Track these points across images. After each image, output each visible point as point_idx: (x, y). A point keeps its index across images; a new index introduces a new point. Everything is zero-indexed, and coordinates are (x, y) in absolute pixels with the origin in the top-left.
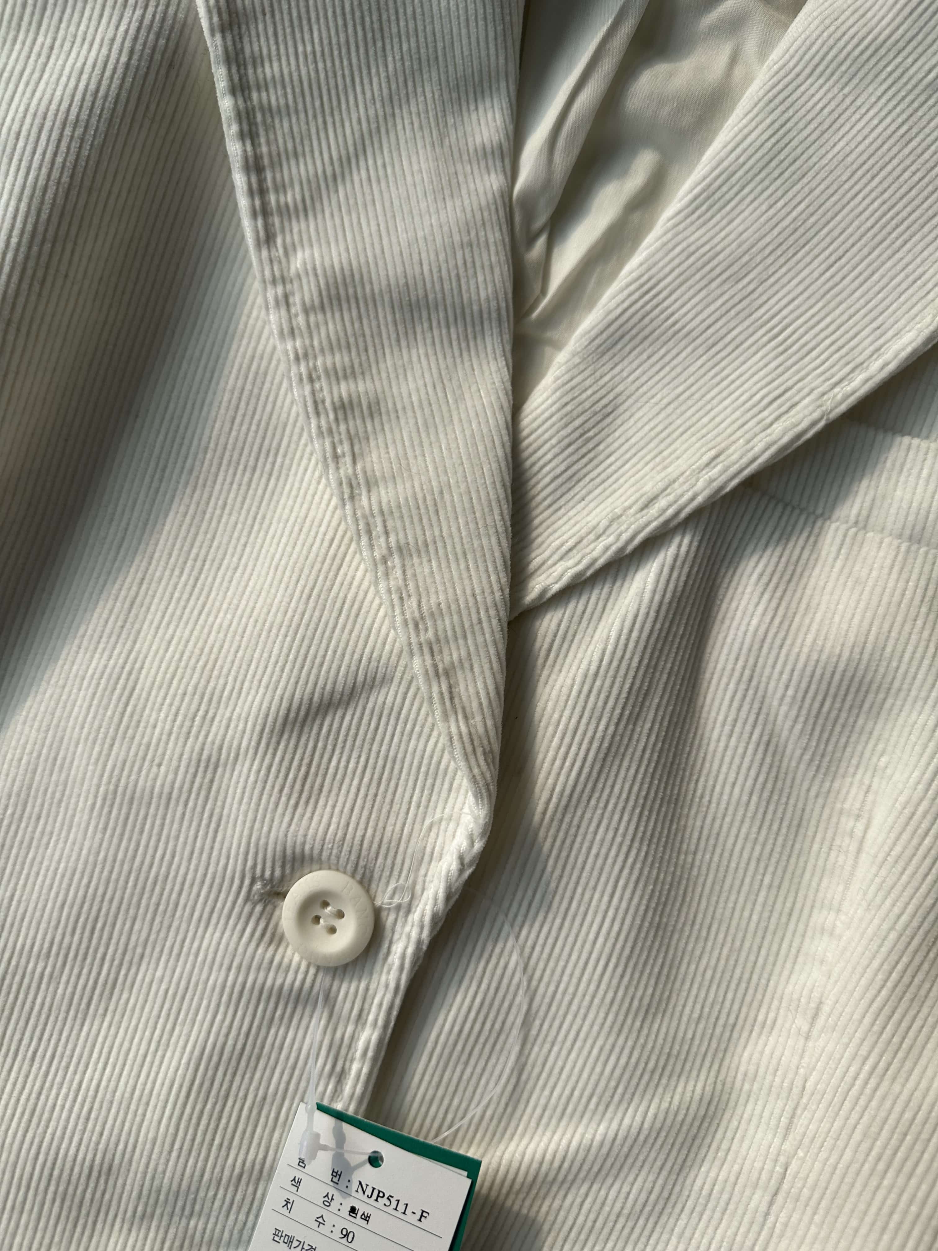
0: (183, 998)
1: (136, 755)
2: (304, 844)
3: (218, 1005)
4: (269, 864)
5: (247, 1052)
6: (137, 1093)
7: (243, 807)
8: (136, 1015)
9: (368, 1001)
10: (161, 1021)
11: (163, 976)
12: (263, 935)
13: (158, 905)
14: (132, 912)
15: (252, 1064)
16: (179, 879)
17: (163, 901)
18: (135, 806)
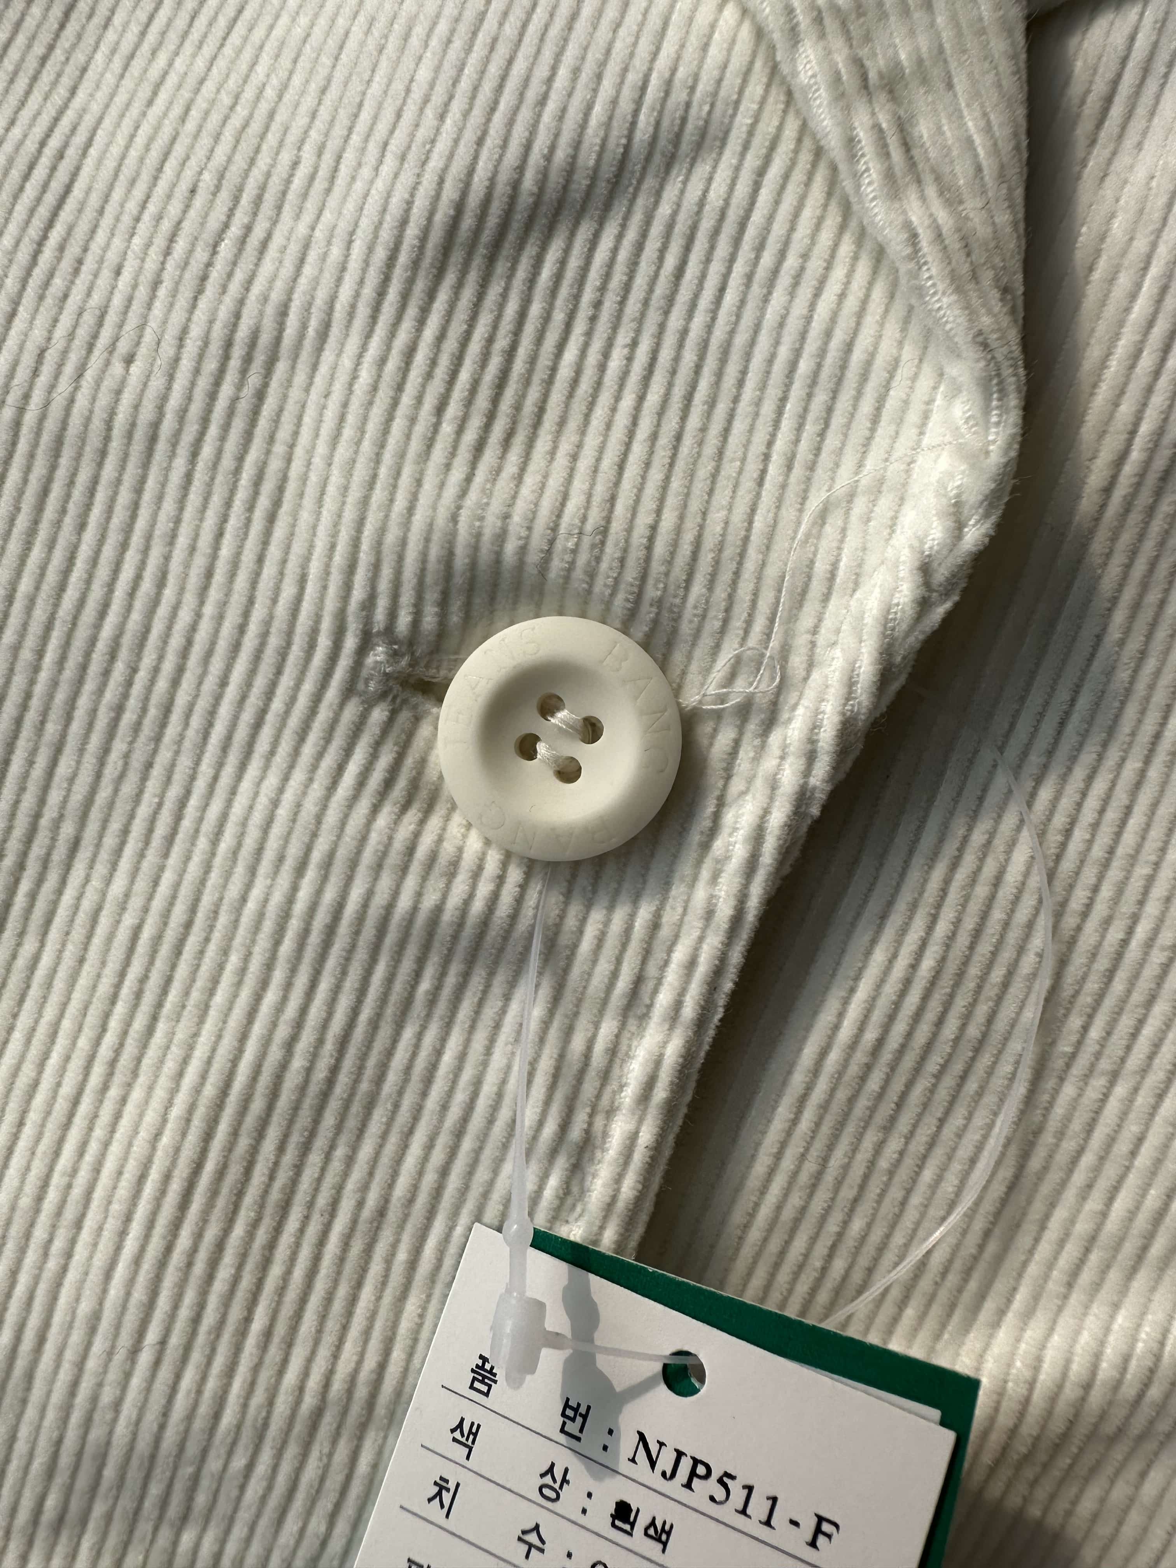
0: (178, 950)
1: (71, 336)
2: (501, 537)
3: (269, 966)
4: (407, 598)
5: (340, 1089)
6: (52, 1196)
7: (343, 452)
8: (55, 998)
9: (658, 955)
10: (120, 1009)
11: (127, 895)
12: (388, 783)
13: (119, 709)
14: (52, 728)
15: (352, 1123)
16: (176, 641)
17: (133, 703)
18: (65, 461)
